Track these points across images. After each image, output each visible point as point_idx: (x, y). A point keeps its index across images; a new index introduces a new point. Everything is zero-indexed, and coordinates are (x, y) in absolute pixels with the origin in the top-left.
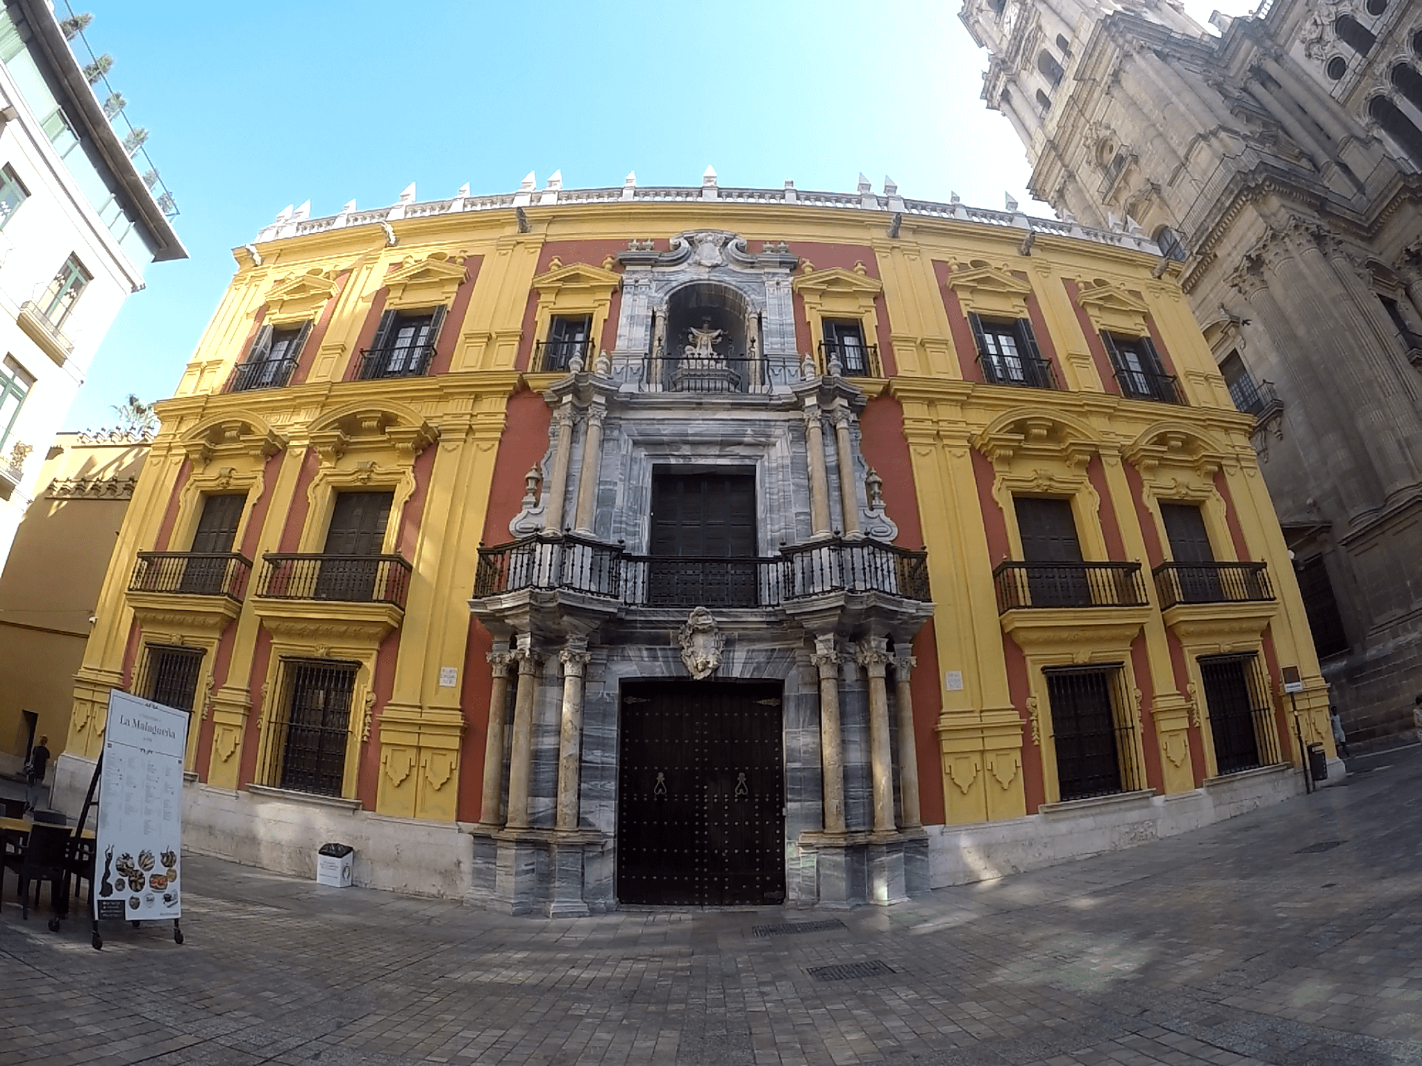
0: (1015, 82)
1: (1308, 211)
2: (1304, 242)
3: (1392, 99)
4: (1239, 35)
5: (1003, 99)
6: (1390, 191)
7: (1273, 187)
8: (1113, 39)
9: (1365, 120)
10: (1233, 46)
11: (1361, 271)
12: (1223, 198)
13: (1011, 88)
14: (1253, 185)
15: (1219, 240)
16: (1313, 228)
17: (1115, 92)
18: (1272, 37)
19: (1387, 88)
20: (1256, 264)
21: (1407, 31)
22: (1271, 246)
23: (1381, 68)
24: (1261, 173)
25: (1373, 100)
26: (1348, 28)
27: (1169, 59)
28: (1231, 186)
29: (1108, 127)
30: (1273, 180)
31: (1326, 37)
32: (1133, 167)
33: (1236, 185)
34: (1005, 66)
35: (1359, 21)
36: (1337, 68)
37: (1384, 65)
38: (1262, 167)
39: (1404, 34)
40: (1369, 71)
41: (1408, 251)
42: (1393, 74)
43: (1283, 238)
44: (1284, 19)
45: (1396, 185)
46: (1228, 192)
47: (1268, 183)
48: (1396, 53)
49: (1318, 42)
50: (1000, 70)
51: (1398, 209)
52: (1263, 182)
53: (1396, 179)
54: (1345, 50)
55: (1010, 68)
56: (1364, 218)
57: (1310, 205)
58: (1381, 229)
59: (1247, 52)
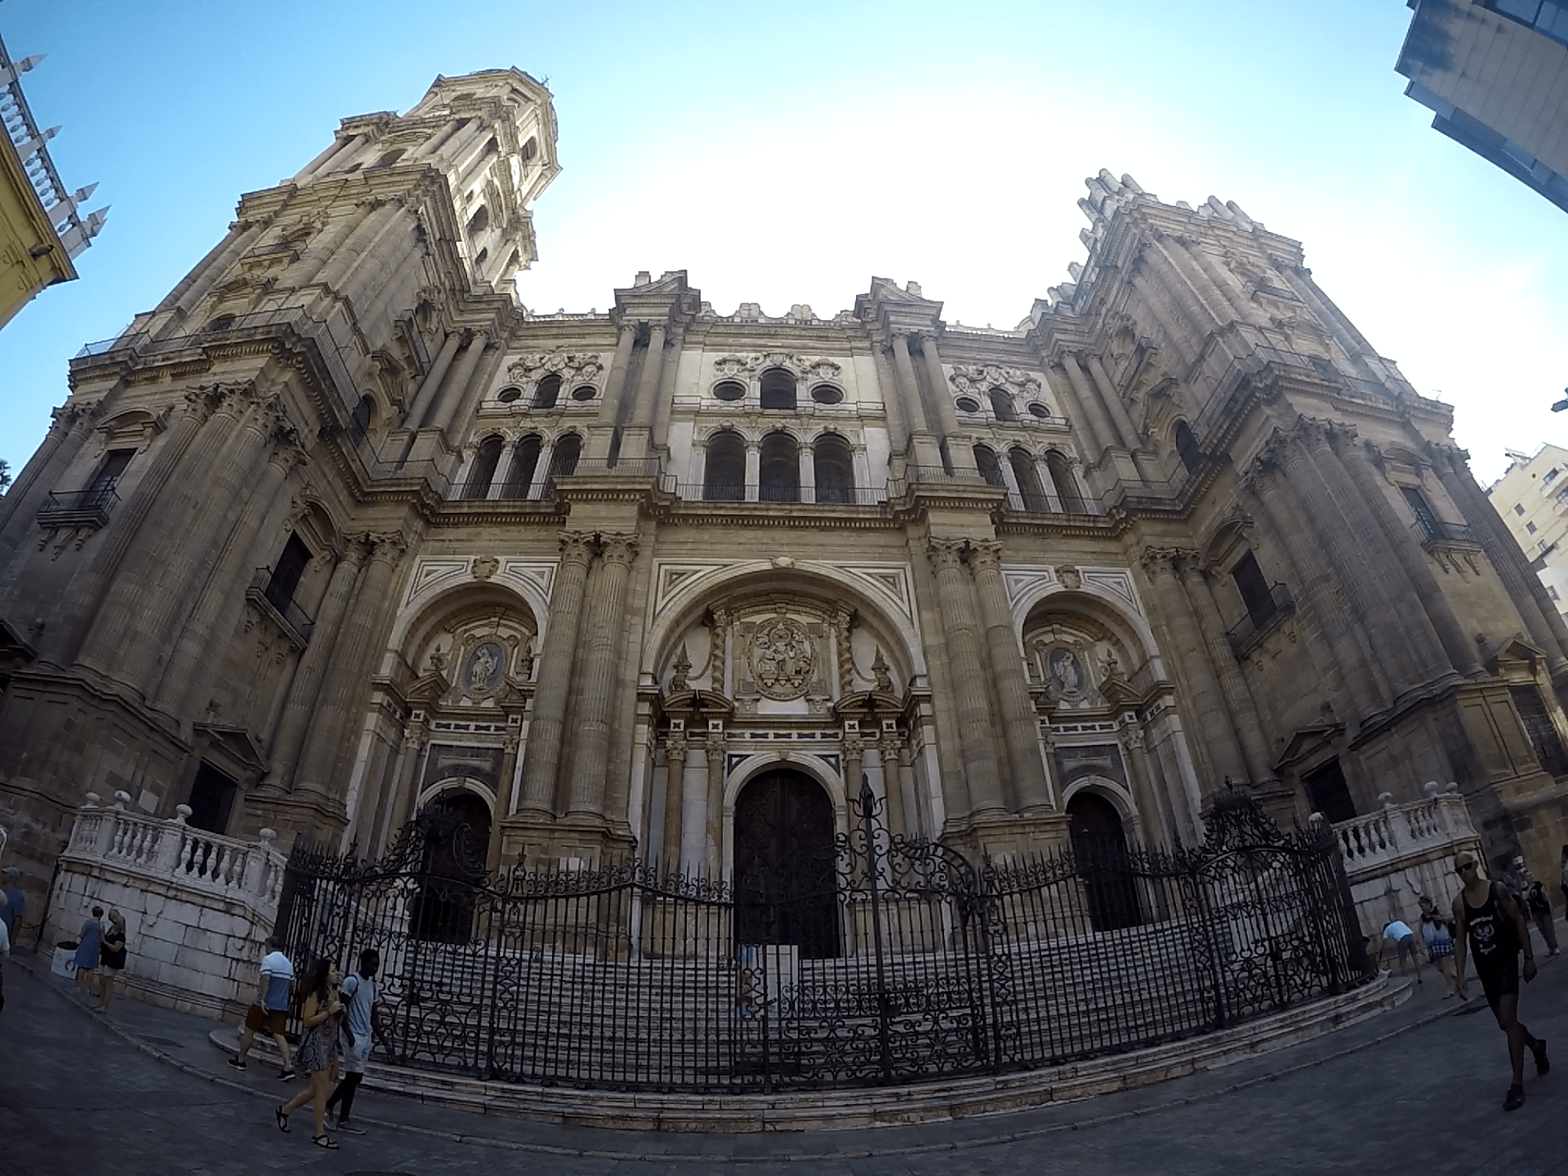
0: (367, 141)
1: (312, 419)
2: (261, 421)
3: (504, 446)
4: (495, 305)
5: (345, 139)
6: (406, 485)
7: (301, 366)
8: (417, 187)
9: (474, 439)
10: (483, 306)
11: (299, 502)
12: (260, 330)
13: (358, 141)
14: (288, 346)
15: (226, 357)
16: (288, 426)
17: (361, 210)
18: (514, 335)
19: (512, 437)
20: (215, 399)
21: (572, 424)
22: (235, 398)
23: (527, 424)
24: (303, 345)
25: (495, 435)
26: (550, 384)
27: (421, 244)
28: (274, 328)
29: (324, 224)
30: (305, 361)
31: (533, 373)
32: (286, 261)
33: (277, 331)
34: (383, 127)
35: (561, 389)
36: (510, 394)
37: (532, 425)
38: (309, 342)
39: (567, 424)
40: (519, 418)
41: (368, 535)
42: (527, 436)
43: (253, 403)
44: (535, 337)
45: (412, 485)
46: (266, 329)
47: (300, 359)
48: (548, 428)
49: (525, 370)
50: (377, 124)
51: (399, 503)
52: (299, 353)
53: (418, 481)
54: (529, 391)
55: (383, 133)
56: (369, 483)
57: (320, 416)
58: (372, 504)
59: (483, 319)
